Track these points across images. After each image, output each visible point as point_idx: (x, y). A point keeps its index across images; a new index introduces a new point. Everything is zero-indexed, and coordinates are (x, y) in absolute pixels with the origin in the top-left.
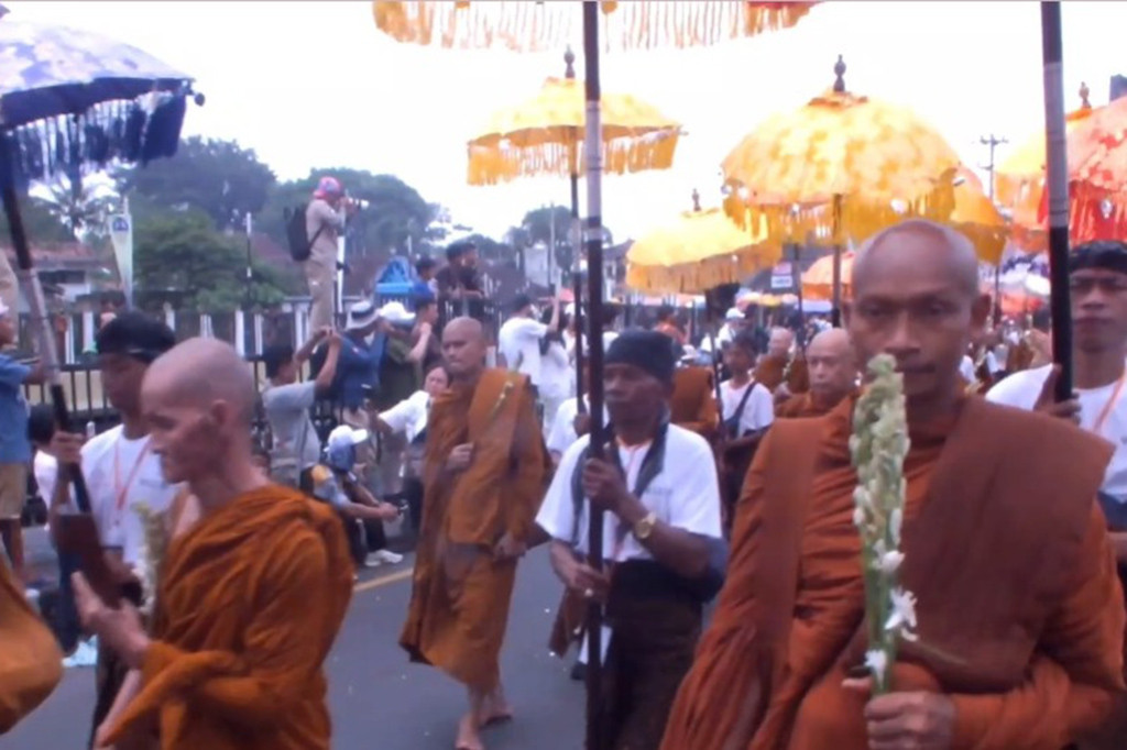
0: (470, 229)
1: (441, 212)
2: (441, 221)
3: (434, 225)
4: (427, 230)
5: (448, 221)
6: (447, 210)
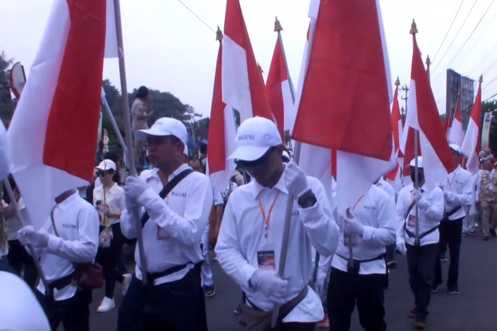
0: (201, 116)
1: (189, 108)
2: (189, 112)
3: (186, 114)
4: (183, 115)
5: (192, 112)
6: (192, 107)
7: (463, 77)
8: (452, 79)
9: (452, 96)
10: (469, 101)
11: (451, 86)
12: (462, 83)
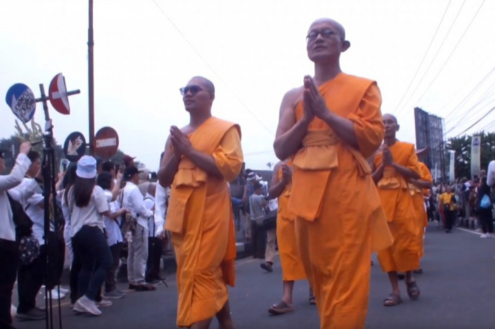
7: (430, 115)
8: (420, 117)
9: (421, 135)
10: (439, 139)
11: (420, 124)
12: (431, 122)
